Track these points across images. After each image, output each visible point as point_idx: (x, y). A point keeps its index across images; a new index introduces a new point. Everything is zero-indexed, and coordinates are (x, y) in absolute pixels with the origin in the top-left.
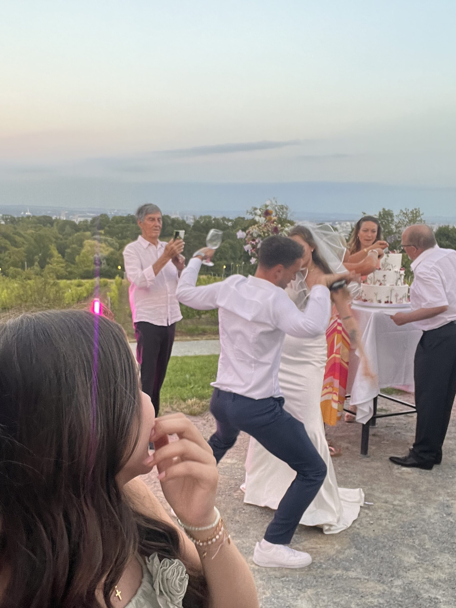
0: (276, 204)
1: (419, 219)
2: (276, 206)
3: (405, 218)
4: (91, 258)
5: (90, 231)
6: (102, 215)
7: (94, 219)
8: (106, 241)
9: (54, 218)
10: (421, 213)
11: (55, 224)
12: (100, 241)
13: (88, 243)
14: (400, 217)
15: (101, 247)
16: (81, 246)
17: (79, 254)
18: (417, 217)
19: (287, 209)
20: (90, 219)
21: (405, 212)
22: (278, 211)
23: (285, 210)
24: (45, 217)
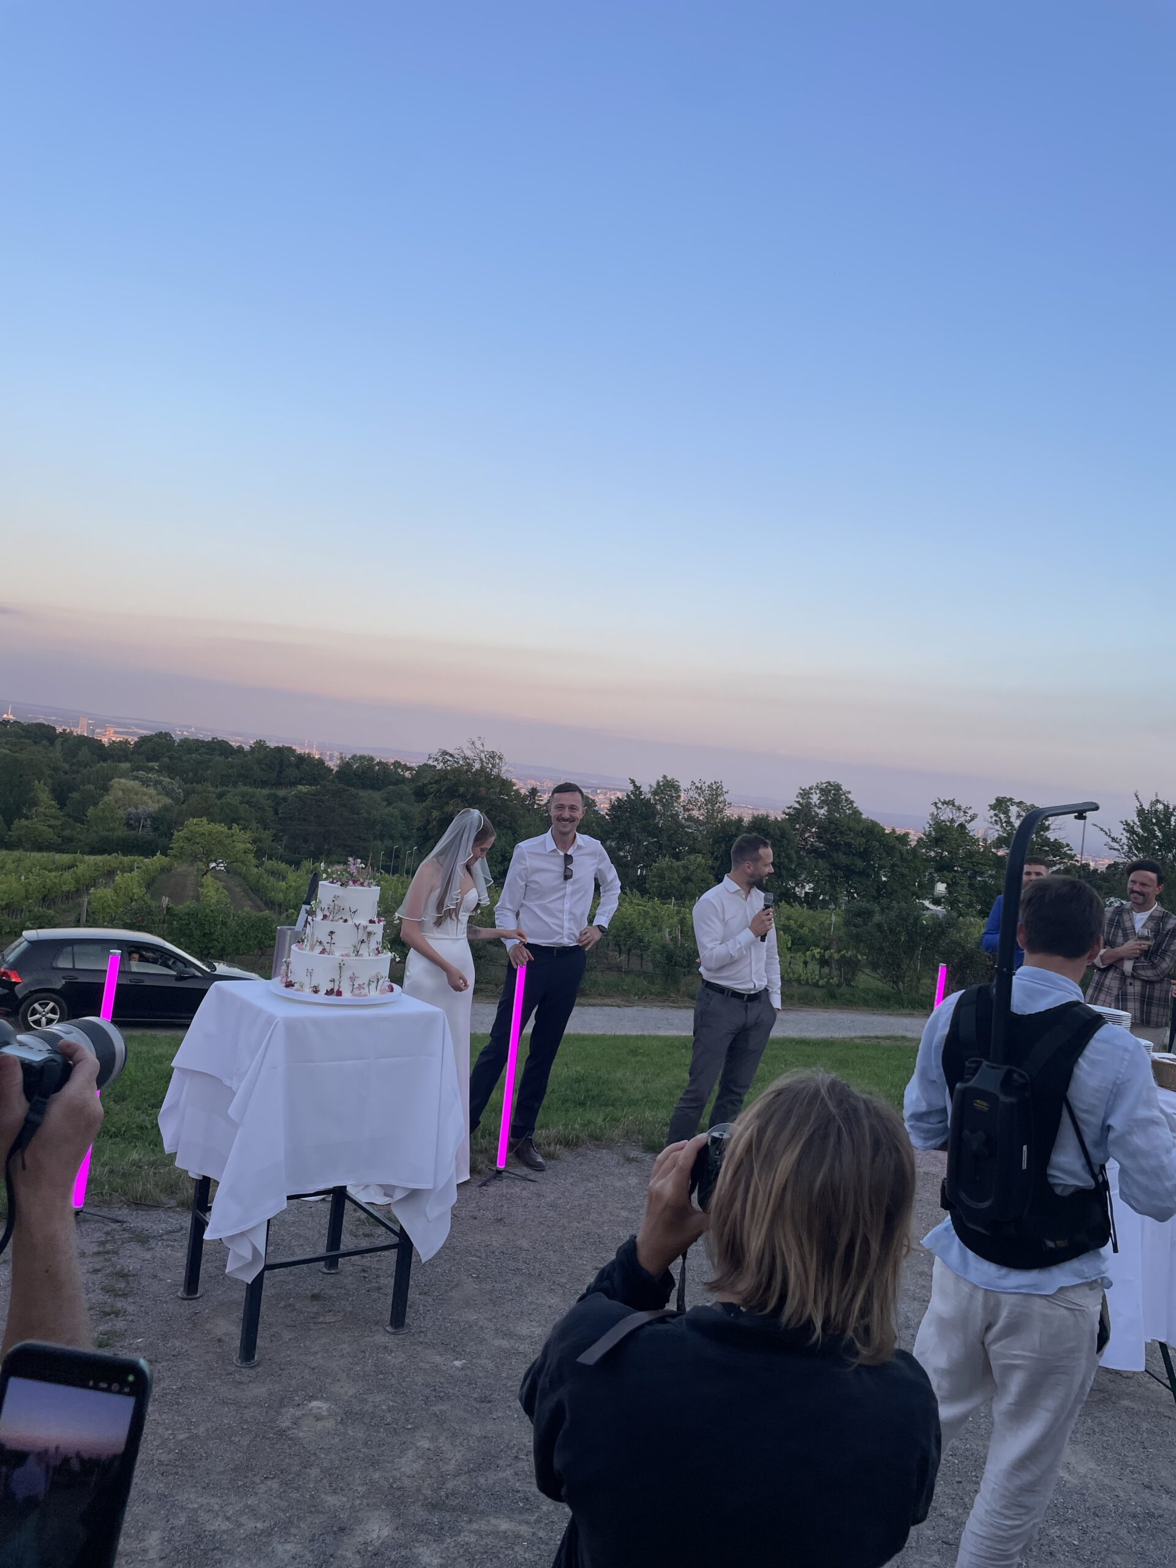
0: (482, 748)
1: (721, 799)
2: (483, 752)
3: (700, 796)
4: (121, 813)
5: (130, 761)
6: (160, 735)
7: (144, 740)
8: (157, 783)
9: (59, 730)
10: (724, 790)
11: (58, 742)
12: (145, 783)
13: (119, 783)
14: (691, 793)
15: (145, 794)
16: (106, 789)
17: (95, 804)
18: (718, 795)
19: (500, 759)
20: (133, 740)
21: (699, 785)
22: (484, 760)
23: (497, 761)
24: (40, 726)
